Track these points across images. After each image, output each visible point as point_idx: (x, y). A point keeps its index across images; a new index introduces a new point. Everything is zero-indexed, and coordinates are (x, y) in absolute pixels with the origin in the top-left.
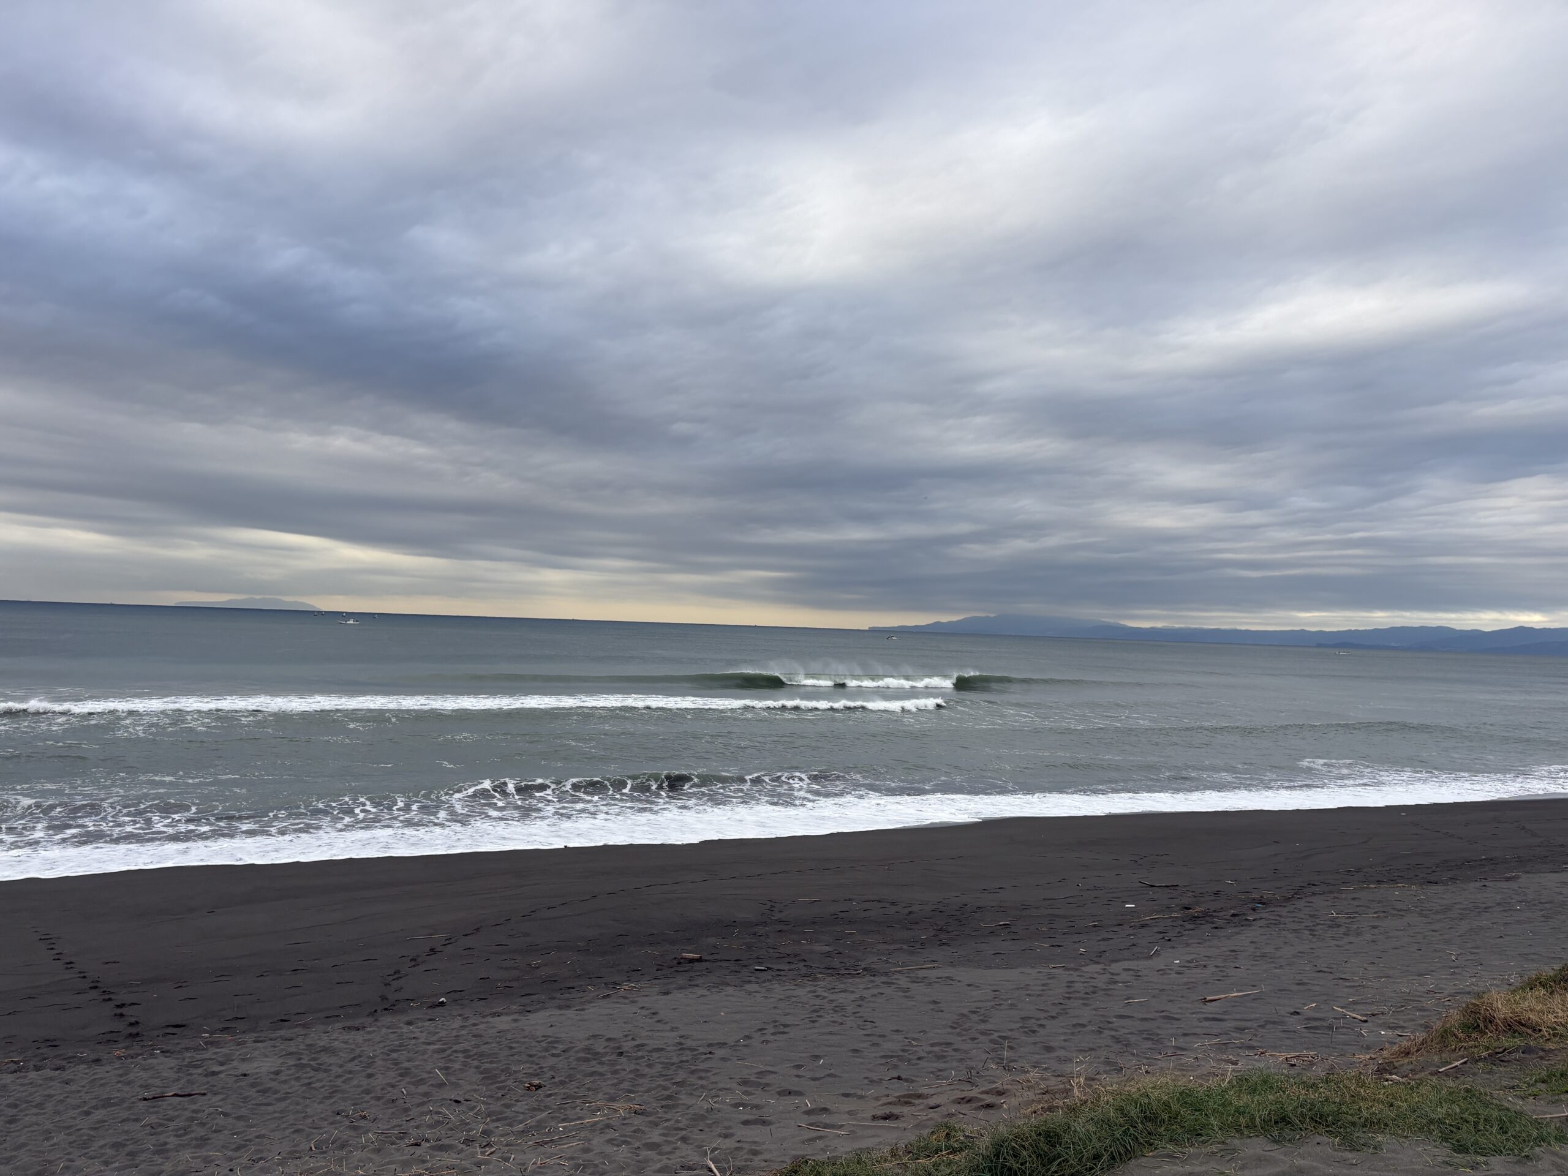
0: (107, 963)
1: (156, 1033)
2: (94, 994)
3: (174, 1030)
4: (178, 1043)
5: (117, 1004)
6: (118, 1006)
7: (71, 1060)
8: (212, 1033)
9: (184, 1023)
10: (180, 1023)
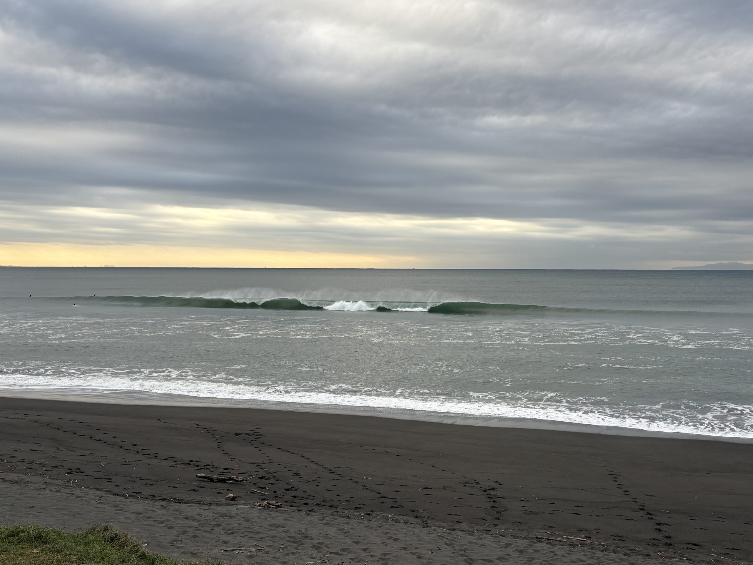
0: (648, 495)
1: (683, 546)
2: (642, 513)
3: (694, 547)
4: (697, 556)
5: (658, 522)
6: (657, 524)
7: (634, 552)
8: (718, 555)
9: (699, 544)
10: (697, 543)
